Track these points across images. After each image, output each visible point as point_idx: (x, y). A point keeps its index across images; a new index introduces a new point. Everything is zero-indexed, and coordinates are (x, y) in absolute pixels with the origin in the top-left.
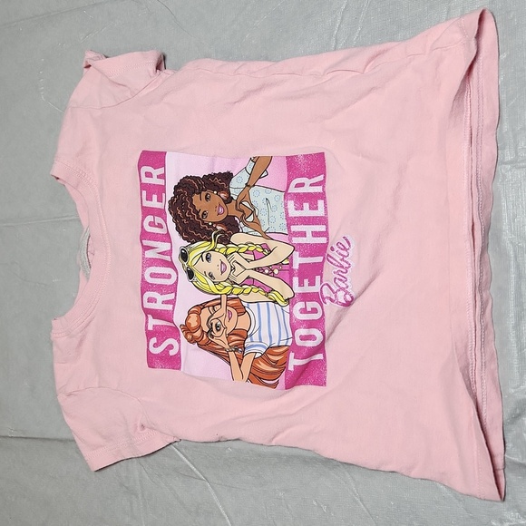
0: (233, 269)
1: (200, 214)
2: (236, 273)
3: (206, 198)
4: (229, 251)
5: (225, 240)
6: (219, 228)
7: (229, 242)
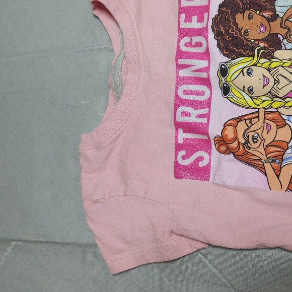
0: (277, 82)
1: (243, 32)
2: (279, 86)
3: (249, 18)
4: (273, 65)
5: (269, 56)
6: (262, 44)
7: (273, 57)
